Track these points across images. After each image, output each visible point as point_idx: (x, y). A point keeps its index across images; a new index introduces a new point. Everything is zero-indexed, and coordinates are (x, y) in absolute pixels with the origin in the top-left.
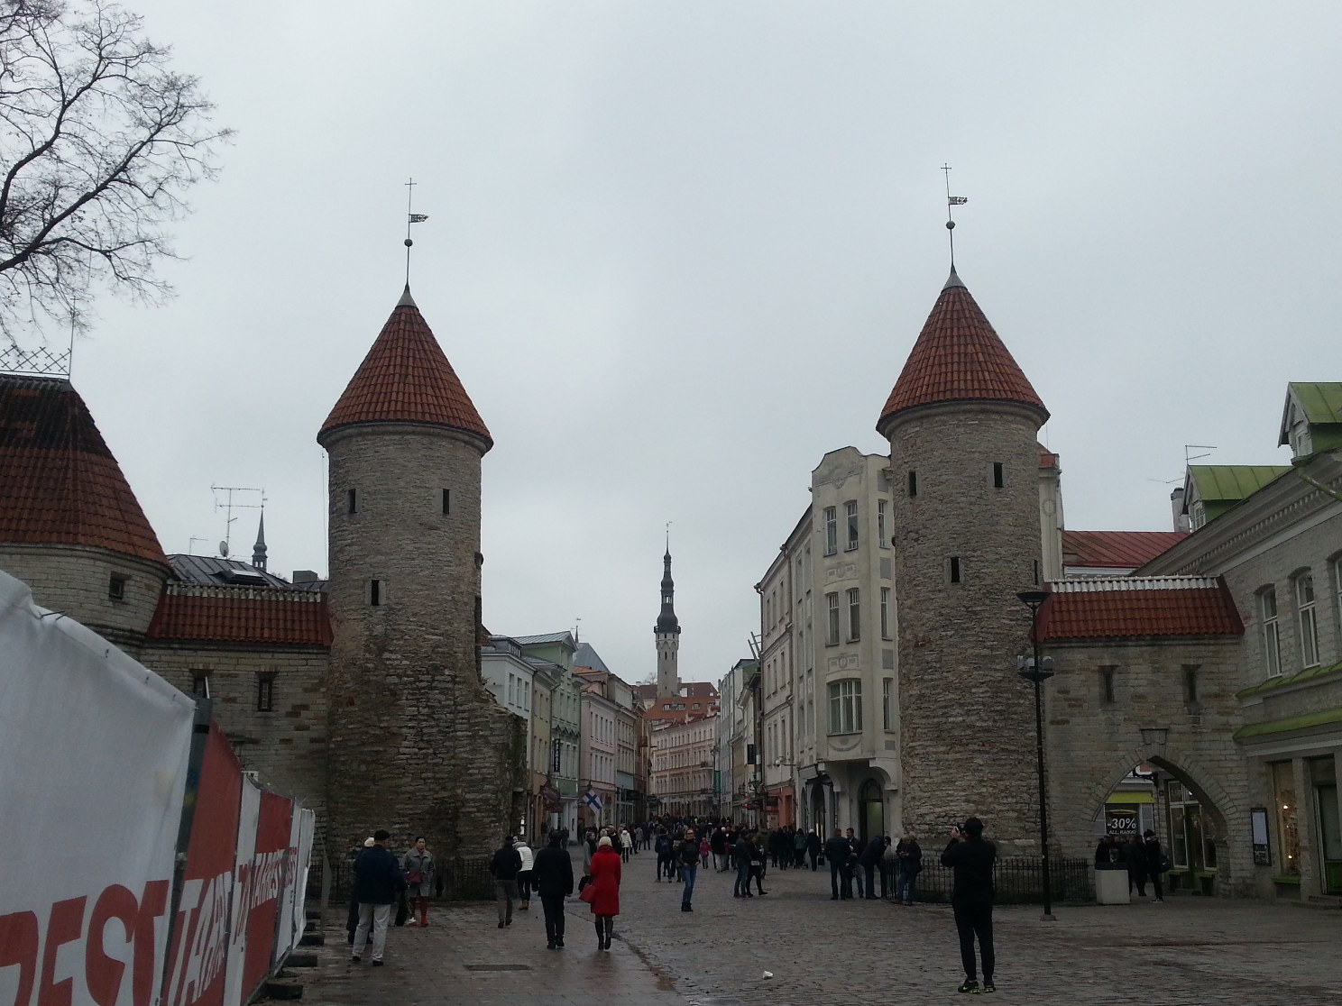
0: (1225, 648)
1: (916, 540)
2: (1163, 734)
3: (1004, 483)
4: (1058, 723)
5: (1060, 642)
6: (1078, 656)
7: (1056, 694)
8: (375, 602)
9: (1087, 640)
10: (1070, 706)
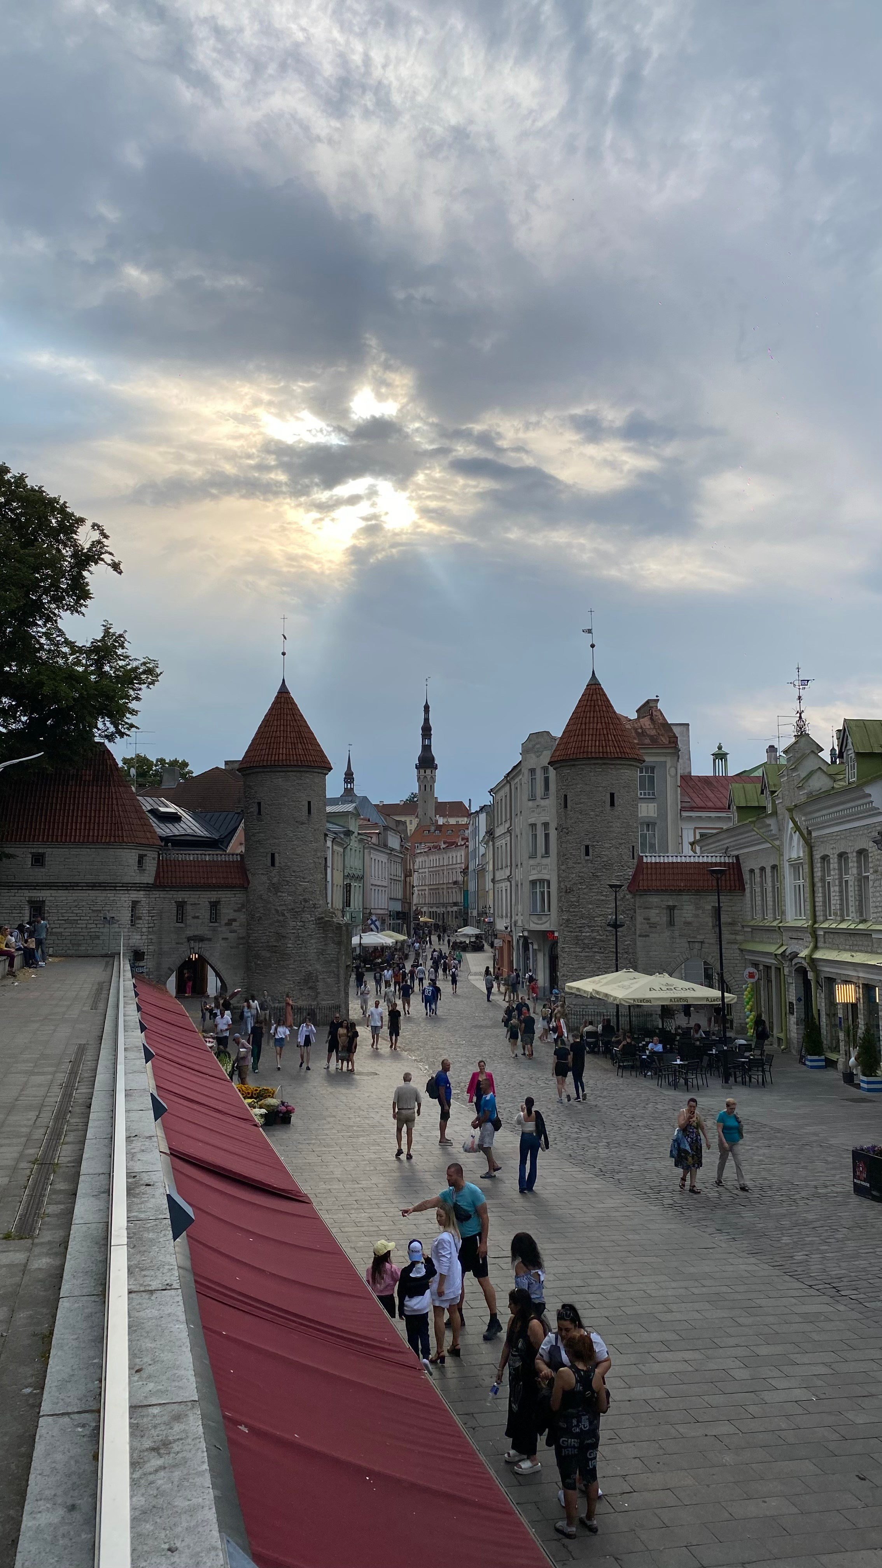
0: (735, 898)
1: (567, 833)
2: (700, 944)
3: (616, 804)
4: (643, 936)
5: (647, 892)
6: (655, 900)
7: (643, 921)
8: (273, 864)
9: (658, 891)
10: (650, 927)
